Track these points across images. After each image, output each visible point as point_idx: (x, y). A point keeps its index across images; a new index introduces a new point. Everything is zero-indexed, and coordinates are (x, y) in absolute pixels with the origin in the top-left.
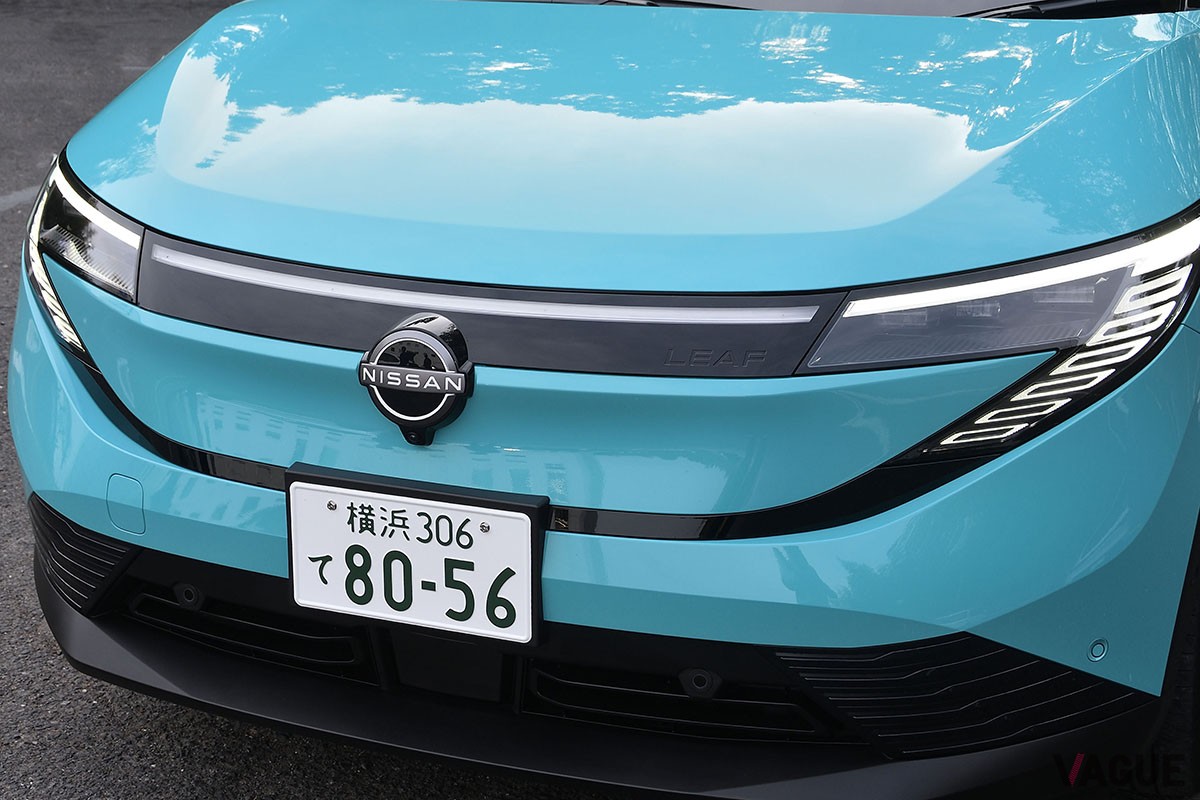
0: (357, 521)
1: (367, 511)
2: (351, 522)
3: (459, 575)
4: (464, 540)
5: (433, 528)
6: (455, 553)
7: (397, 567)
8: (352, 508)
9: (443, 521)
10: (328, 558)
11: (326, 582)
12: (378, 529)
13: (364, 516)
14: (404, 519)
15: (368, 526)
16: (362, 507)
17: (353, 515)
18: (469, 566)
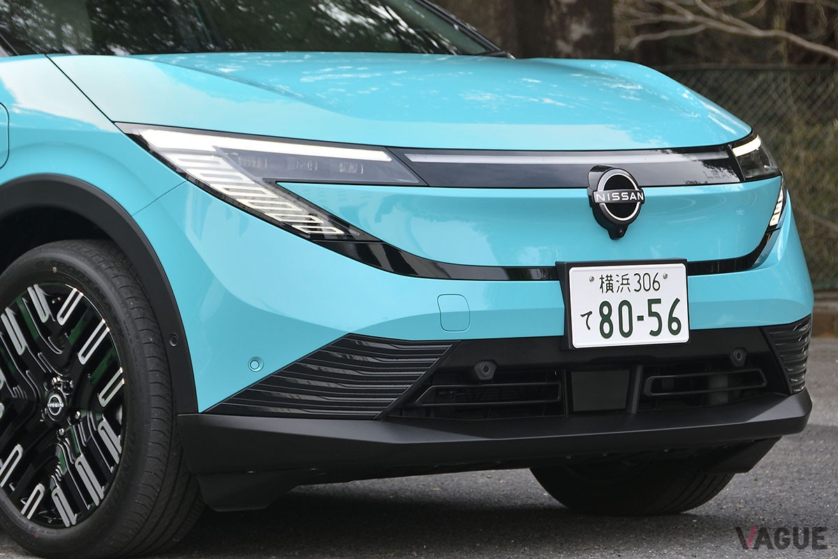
0: (604, 285)
1: (609, 279)
2: (602, 287)
3: (655, 308)
4: (656, 286)
5: (641, 282)
6: (653, 295)
7: (625, 309)
8: (602, 278)
9: (647, 276)
10: (591, 313)
11: (589, 328)
12: (615, 289)
13: (608, 282)
14: (628, 279)
15: (610, 288)
16: (607, 276)
17: (603, 282)
18: (658, 301)
